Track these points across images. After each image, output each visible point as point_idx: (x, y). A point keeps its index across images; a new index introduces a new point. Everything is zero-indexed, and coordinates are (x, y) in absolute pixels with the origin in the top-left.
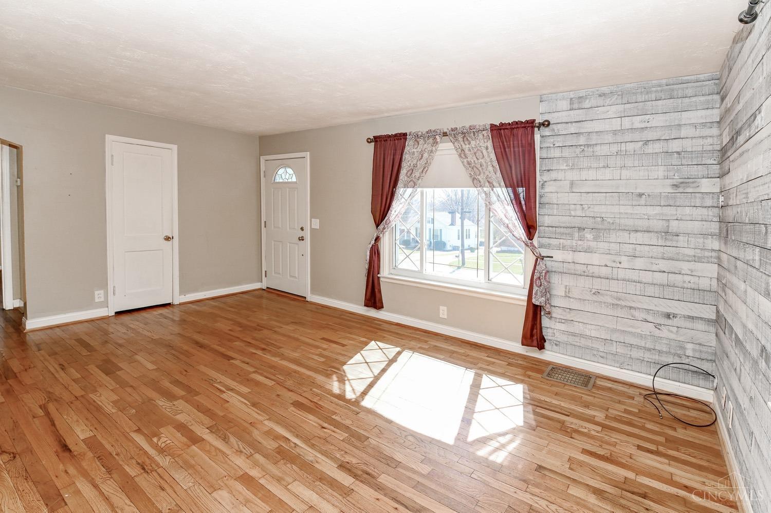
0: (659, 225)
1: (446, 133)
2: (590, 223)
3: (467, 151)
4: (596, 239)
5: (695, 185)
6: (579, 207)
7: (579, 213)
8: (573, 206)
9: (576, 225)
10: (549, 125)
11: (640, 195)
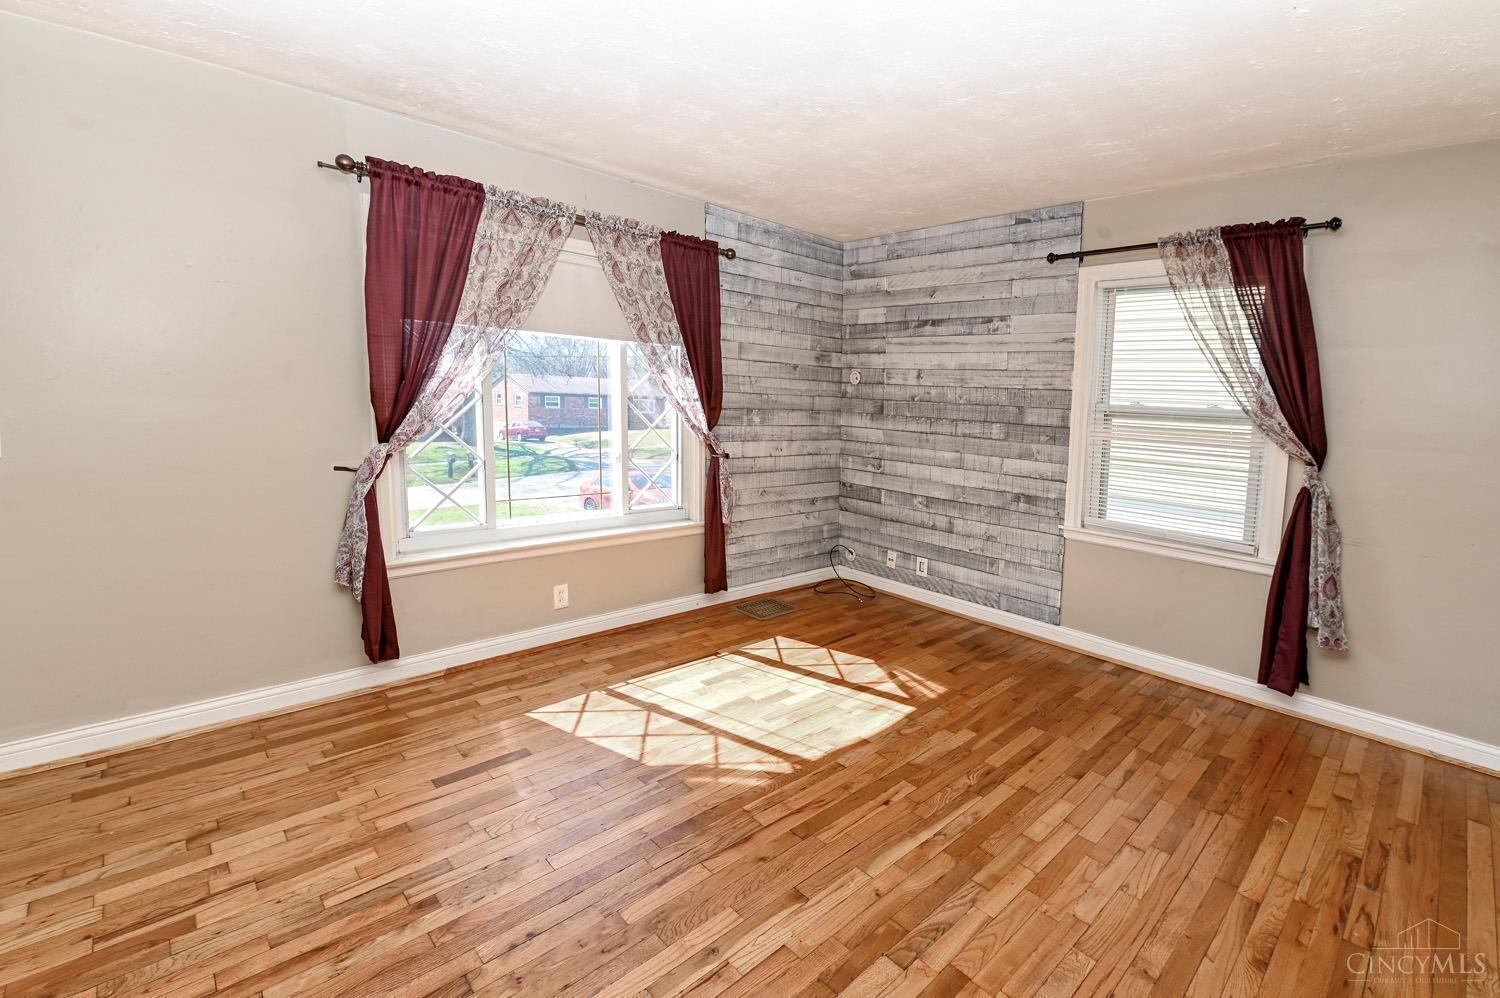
0: (806, 401)
1: (583, 218)
2: (756, 401)
3: (623, 268)
4: (763, 422)
5: (828, 359)
6: (747, 379)
7: (747, 389)
8: (741, 379)
9: (746, 406)
10: (733, 256)
11: (795, 367)
